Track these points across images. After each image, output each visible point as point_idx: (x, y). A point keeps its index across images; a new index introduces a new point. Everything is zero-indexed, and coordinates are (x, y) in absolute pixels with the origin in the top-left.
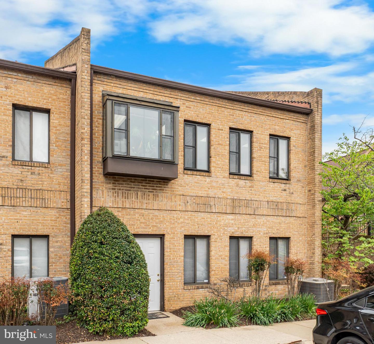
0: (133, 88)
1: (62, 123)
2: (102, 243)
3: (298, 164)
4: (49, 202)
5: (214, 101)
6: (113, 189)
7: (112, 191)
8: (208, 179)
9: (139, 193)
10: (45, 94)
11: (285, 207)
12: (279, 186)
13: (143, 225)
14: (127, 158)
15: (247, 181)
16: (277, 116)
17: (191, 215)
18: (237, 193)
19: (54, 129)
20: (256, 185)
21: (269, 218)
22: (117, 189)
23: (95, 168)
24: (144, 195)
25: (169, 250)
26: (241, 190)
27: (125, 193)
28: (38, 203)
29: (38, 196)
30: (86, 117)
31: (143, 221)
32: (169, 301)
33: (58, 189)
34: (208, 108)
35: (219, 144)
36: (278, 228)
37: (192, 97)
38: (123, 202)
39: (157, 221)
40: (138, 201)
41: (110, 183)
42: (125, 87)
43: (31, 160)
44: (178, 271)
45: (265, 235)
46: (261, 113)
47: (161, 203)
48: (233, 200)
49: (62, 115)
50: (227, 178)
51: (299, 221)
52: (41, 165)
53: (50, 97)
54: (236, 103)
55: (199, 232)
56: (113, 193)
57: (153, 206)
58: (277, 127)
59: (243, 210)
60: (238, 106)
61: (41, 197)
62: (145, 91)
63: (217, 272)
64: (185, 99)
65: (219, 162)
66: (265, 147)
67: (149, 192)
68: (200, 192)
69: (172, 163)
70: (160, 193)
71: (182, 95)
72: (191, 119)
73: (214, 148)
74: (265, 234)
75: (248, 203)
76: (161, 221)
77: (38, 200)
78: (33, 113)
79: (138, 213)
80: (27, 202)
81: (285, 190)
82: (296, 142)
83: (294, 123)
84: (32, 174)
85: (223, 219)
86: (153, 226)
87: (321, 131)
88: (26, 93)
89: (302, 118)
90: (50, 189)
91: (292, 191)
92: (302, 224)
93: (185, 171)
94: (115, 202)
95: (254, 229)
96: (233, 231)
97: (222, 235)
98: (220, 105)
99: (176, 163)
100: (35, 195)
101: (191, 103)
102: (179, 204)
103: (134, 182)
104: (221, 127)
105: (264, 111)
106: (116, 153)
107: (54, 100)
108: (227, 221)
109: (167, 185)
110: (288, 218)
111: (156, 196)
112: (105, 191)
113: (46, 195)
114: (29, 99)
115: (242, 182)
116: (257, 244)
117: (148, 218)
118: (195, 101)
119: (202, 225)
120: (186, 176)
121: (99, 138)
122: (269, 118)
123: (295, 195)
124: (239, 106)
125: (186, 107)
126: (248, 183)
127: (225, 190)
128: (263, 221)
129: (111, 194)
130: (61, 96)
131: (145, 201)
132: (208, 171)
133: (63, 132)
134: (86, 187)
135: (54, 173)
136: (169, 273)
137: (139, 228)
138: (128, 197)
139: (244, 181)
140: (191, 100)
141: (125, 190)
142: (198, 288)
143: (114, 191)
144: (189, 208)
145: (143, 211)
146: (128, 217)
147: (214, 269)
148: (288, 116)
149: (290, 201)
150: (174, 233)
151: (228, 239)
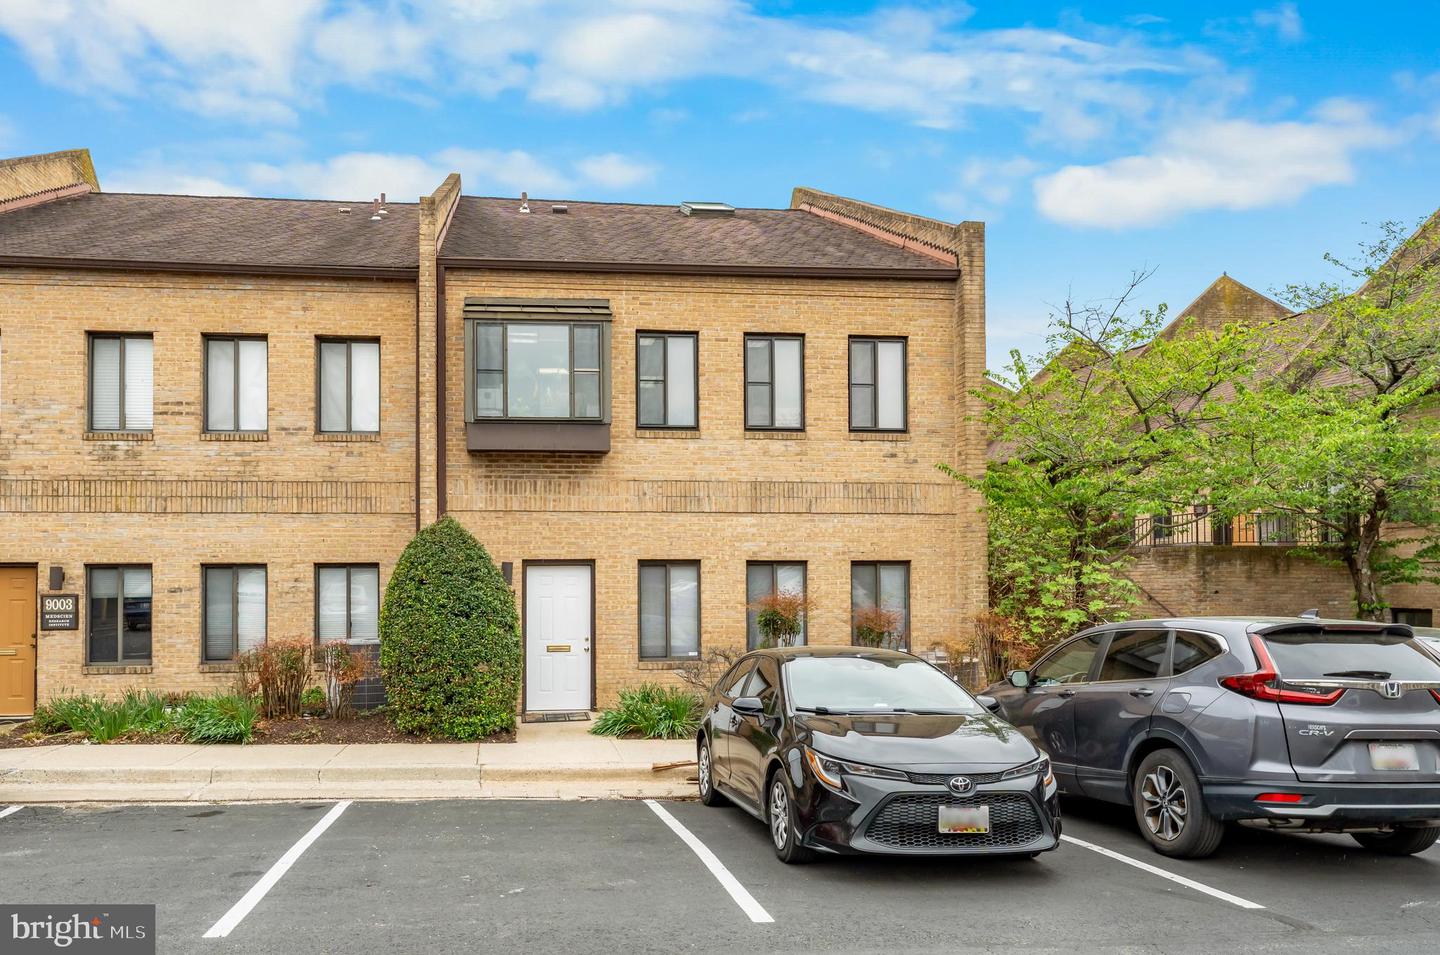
0: (524, 285)
1: (402, 358)
2: (421, 582)
3: (930, 394)
4: (378, 504)
5: (704, 285)
6: (486, 477)
7: (484, 480)
8: (692, 445)
9: (539, 483)
10: (371, 310)
11: (893, 493)
12: (874, 448)
13: (547, 543)
14: (506, 422)
15: (788, 443)
16: (869, 294)
17: (653, 520)
18: (765, 469)
19: (387, 371)
20: (813, 449)
21: (848, 519)
22: (496, 477)
23: (451, 440)
24: (550, 483)
25: (603, 591)
26: (775, 463)
27: (511, 483)
28: (359, 505)
29: (359, 493)
30: (427, 355)
31: (549, 534)
32: (604, 691)
33: (394, 480)
34: (690, 299)
35: (719, 370)
36: (875, 540)
37: (654, 284)
38: (506, 500)
39: (578, 533)
40: (537, 496)
41: (480, 466)
42: (510, 285)
43: (349, 430)
44: (625, 632)
45: (840, 557)
46: (823, 293)
47: (585, 499)
48: (755, 485)
49: (402, 345)
50: (738, 438)
51: (934, 524)
52: (366, 437)
53: (381, 315)
54: (757, 280)
55: (673, 552)
56: (487, 484)
57: (569, 505)
58: (869, 319)
59: (780, 504)
60: (762, 286)
61: (364, 495)
62: (550, 286)
63: (715, 636)
64: (638, 288)
65: (719, 408)
66: (836, 365)
67: (560, 477)
68: (674, 473)
69: (598, 424)
70: (584, 478)
71: (629, 282)
72: (651, 327)
73: (708, 379)
74: (839, 554)
75: (791, 489)
76: (586, 534)
77: (359, 500)
78: (353, 345)
79: (536, 519)
80: (339, 505)
81: (893, 456)
82: (922, 345)
83: (917, 302)
84: (348, 455)
85: (730, 526)
86: (570, 543)
87: (983, 316)
88: (337, 314)
89: (940, 290)
90: (379, 480)
91: (912, 456)
92: (943, 531)
93: (639, 432)
94: (491, 500)
95: (811, 544)
96: (756, 549)
97: (727, 558)
98: (720, 291)
99: (606, 421)
100: (354, 492)
101: (651, 295)
102: (625, 498)
103: (529, 461)
104: (722, 335)
105: (831, 288)
106: (482, 413)
107: (387, 319)
108: (739, 529)
109: (599, 462)
110: (902, 518)
111: (574, 487)
112: (471, 481)
113: (373, 491)
114: (344, 323)
115: (776, 446)
116: (819, 577)
117: (559, 529)
118: (662, 289)
119: (679, 538)
120: (641, 441)
121: (460, 384)
122: (847, 300)
123: (923, 465)
124: (765, 286)
125: (641, 304)
126: (793, 446)
127: (734, 465)
128: (834, 527)
129: (482, 486)
130: (400, 310)
131: (552, 496)
132: (696, 428)
133: (402, 376)
134: (427, 479)
135: (388, 450)
136: (604, 636)
137: (539, 548)
138: (516, 489)
139: (784, 442)
140: (652, 288)
141: (512, 477)
142: (670, 668)
143: (488, 480)
144: (649, 506)
145: (548, 516)
146: (518, 527)
147: (710, 629)
148: (900, 290)
149: (907, 480)
150: (616, 557)
151: (743, 567)
